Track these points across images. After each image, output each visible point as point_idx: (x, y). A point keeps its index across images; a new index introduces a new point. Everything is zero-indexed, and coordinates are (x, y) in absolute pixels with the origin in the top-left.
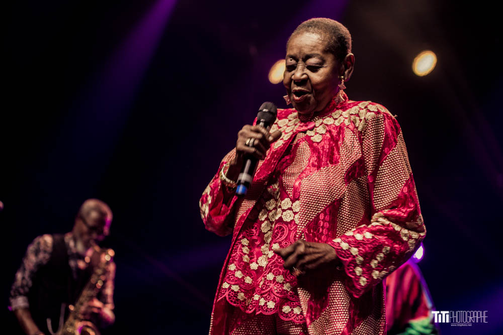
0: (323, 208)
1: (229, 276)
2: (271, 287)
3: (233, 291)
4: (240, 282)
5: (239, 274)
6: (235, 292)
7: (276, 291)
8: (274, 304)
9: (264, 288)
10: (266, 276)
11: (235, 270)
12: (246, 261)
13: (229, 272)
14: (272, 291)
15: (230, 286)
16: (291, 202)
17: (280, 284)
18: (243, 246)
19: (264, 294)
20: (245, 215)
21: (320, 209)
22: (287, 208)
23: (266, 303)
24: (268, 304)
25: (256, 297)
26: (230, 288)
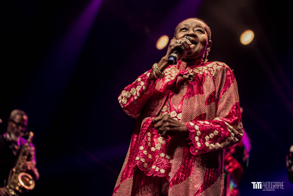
1: (140, 153)
2: (163, 161)
3: (141, 161)
4: (145, 157)
5: (145, 152)
6: (142, 162)
7: (166, 163)
8: (164, 171)
9: (159, 161)
10: (160, 154)
11: (143, 150)
12: (149, 145)
13: (140, 151)
14: (163, 163)
15: (140, 159)
16: (176, 114)
17: (168, 159)
18: (148, 136)
19: (158, 165)
21: (193, 118)
22: (174, 117)
23: (159, 170)
24: (161, 170)
25: (154, 167)
26: (139, 160)
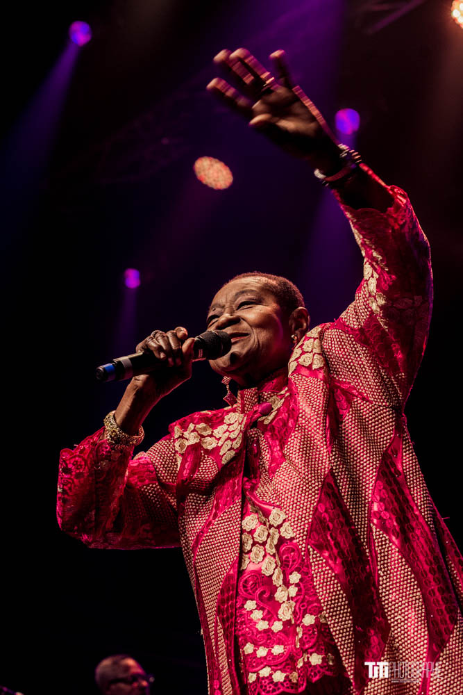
0: (316, 496)
4: (268, 660)
5: (262, 652)
11: (254, 650)
20: (231, 572)
